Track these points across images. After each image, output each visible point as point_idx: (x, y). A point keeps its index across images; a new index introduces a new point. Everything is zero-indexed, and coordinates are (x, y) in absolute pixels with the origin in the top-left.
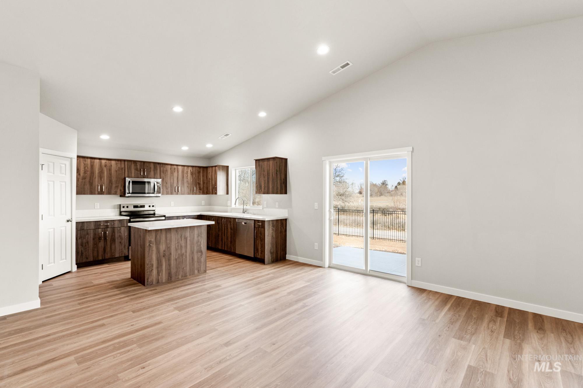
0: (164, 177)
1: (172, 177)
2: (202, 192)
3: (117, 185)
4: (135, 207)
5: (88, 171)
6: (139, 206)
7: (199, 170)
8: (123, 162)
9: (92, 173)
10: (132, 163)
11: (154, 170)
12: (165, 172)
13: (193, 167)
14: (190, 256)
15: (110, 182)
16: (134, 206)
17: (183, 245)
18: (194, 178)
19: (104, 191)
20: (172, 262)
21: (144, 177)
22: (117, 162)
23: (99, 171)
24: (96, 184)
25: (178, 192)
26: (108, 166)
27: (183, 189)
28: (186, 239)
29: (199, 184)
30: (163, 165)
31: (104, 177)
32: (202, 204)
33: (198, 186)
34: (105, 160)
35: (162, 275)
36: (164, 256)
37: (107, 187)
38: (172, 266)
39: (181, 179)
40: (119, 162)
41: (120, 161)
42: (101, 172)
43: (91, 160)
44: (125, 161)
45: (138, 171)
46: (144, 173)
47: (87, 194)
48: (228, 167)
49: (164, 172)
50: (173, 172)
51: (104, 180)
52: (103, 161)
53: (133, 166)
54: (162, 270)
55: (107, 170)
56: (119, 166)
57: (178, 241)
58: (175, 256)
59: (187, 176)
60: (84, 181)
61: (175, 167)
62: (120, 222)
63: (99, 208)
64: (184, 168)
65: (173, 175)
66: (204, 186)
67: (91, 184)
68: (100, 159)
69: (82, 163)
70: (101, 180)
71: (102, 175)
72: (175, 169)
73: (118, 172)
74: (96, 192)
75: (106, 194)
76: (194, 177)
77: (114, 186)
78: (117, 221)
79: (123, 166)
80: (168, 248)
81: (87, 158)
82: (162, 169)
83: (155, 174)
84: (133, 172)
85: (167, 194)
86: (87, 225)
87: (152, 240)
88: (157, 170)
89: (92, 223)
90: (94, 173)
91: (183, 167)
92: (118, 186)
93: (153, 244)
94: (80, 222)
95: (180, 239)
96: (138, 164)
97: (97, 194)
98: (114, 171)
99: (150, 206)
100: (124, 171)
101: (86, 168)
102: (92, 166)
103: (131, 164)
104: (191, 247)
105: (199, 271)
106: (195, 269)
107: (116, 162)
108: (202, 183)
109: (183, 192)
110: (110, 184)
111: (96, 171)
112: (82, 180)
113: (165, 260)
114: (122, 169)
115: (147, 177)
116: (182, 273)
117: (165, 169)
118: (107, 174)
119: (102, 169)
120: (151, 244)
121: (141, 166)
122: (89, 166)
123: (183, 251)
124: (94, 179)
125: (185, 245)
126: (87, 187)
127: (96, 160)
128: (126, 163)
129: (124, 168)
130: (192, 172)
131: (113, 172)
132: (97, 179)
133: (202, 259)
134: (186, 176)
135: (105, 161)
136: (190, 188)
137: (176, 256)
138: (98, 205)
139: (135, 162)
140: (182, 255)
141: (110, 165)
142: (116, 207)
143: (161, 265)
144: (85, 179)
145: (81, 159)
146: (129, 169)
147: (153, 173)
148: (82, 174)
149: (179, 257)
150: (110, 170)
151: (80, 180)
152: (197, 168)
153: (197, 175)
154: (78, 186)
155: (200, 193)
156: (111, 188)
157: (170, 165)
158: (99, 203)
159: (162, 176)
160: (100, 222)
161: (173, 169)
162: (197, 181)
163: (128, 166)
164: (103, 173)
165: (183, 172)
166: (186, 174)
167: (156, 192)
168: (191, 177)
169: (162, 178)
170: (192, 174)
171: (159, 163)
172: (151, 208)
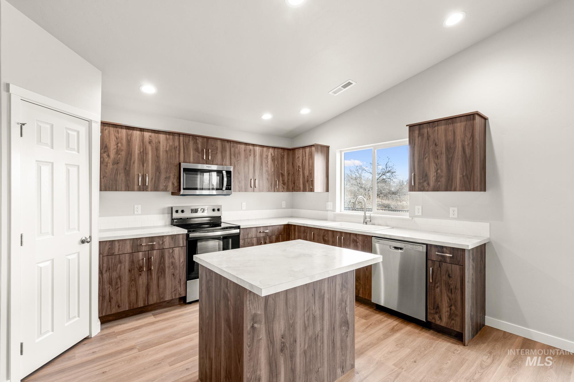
0: (236, 164)
1: (247, 164)
2: (286, 187)
3: (168, 175)
4: (193, 210)
5: (122, 150)
7: (283, 153)
8: (177, 137)
9: (129, 153)
10: (191, 139)
11: (222, 152)
13: (274, 148)
15: (158, 169)
16: (191, 209)
17: (318, 313)
19: (147, 185)
21: (208, 163)
22: (168, 136)
23: (140, 151)
24: (136, 173)
25: (255, 188)
26: (154, 143)
27: (261, 183)
28: (322, 298)
29: (283, 175)
30: (235, 145)
31: (148, 161)
32: (283, 207)
33: (281, 178)
34: (149, 132)
37: (152, 179)
38: (298, 370)
39: (259, 167)
40: (171, 137)
41: (173, 135)
42: (143, 153)
43: (127, 130)
44: (179, 134)
45: (199, 153)
46: (207, 155)
47: (121, 190)
48: (328, 147)
49: (236, 155)
50: (247, 156)
51: (147, 166)
52: (147, 134)
53: (191, 143)
55: (152, 149)
56: (171, 142)
58: (302, 346)
59: (266, 162)
60: (115, 166)
61: (251, 147)
62: (172, 239)
63: (140, 213)
64: (263, 150)
65: (248, 161)
66: (288, 179)
67: (127, 172)
68: (142, 130)
69: (113, 135)
70: (143, 166)
71: (144, 158)
72: (250, 150)
73: (169, 154)
74: (136, 187)
75: (151, 191)
76: (276, 165)
77: (163, 176)
78: (167, 238)
79: (177, 144)
80: (291, 326)
81: (122, 128)
82: (232, 149)
83: (223, 158)
84: (192, 153)
85: (240, 191)
86: (119, 246)
87: (259, 312)
88: (226, 151)
89: (128, 242)
90: (131, 154)
91: (262, 148)
92: (170, 177)
94: (107, 241)
96: (200, 141)
97: (137, 191)
98: (163, 152)
99: (214, 210)
100: (178, 152)
101: (119, 145)
102: (129, 142)
103: (189, 140)
104: (331, 316)
105: (343, 368)
106: (338, 366)
107: (166, 137)
108: (286, 174)
109: (261, 188)
110: (158, 173)
111: (135, 151)
112: (113, 164)
113: (284, 362)
114: (175, 148)
115: (211, 163)
117: (236, 150)
118: (152, 156)
119: (144, 147)
120: (256, 323)
121: (203, 143)
122: (124, 141)
123: (318, 328)
124: (132, 164)
125: (321, 314)
126: (121, 177)
127: (135, 132)
128: (181, 138)
129: (178, 148)
130: (273, 157)
131: (161, 153)
132: (136, 165)
133: (348, 339)
135: (150, 134)
136: (270, 181)
137: (305, 344)
138: (139, 208)
139: (194, 137)
140: (316, 339)
141: (157, 141)
142: (166, 211)
144: (118, 163)
145: (112, 129)
146: (185, 150)
147: (221, 157)
148: (112, 155)
149: (311, 344)
150: (157, 149)
151: (110, 166)
152: (279, 150)
153: (280, 161)
154: (107, 175)
155: (284, 189)
156: (159, 181)
157: (244, 145)
158: (140, 206)
159: (233, 162)
160: (141, 239)
161: (248, 150)
162: (280, 171)
163: (185, 143)
164: (147, 154)
165: (261, 156)
166: (265, 160)
167: (224, 188)
168: (272, 165)
169: (233, 165)
170: (274, 159)
171: (228, 141)
172: (216, 213)
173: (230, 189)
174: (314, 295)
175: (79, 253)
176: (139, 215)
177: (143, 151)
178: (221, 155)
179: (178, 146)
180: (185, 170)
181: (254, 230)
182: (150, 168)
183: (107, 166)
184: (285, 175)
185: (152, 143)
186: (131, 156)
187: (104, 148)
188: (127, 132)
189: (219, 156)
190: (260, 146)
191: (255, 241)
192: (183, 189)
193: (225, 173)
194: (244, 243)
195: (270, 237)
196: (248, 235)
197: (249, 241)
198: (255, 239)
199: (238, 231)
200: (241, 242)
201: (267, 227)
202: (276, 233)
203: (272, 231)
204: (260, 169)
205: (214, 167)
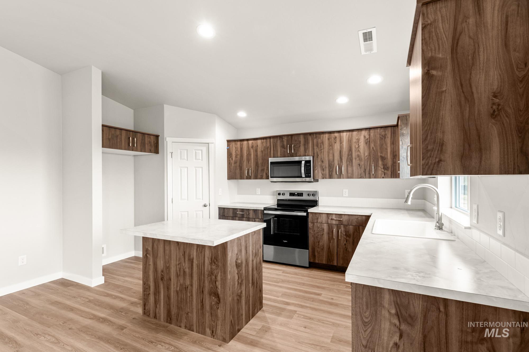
0: (319, 153)
1: (331, 152)
2: (389, 172)
3: (263, 168)
4: (292, 194)
5: (238, 155)
6: (295, 194)
7: (383, 133)
8: (269, 140)
9: (242, 156)
10: (278, 139)
11: (305, 145)
12: (320, 145)
13: (369, 129)
14: (197, 295)
15: (257, 164)
16: (290, 193)
17: (187, 270)
18: (371, 149)
19: (250, 175)
20: (172, 294)
21: (292, 155)
22: (263, 140)
23: (247, 153)
24: (245, 168)
25: (341, 175)
26: (255, 147)
27: (350, 169)
28: (191, 261)
29: (383, 159)
30: (318, 136)
31: (251, 160)
34: (251, 140)
36: (162, 279)
37: (253, 171)
38: (172, 300)
39: (347, 153)
40: (265, 140)
41: (266, 139)
42: (249, 155)
43: (241, 142)
44: (270, 138)
45: (285, 149)
46: (290, 149)
47: (238, 179)
50: (332, 145)
51: (251, 163)
52: (250, 142)
53: (279, 142)
55: (253, 151)
56: (265, 144)
57: (179, 260)
58: (175, 287)
61: (336, 135)
64: (352, 135)
65: (333, 149)
67: (241, 168)
68: (248, 140)
69: (234, 147)
70: (249, 163)
71: (249, 157)
72: (336, 137)
73: (264, 153)
74: (245, 177)
75: (253, 179)
76: (373, 148)
77: (260, 169)
78: (252, 211)
79: (268, 145)
80: (168, 268)
81: (238, 142)
82: (315, 141)
83: (305, 150)
84: (279, 150)
85: (323, 178)
86: (227, 211)
87: (149, 249)
88: (308, 143)
89: (231, 210)
91: (350, 133)
92: (264, 169)
93: (150, 256)
94: (222, 208)
96: (285, 139)
97: (246, 179)
98: (260, 152)
100: (269, 150)
101: (237, 152)
102: (241, 149)
103: (277, 140)
104: (199, 280)
105: (213, 333)
109: (349, 175)
110: (257, 167)
111: (244, 154)
112: (234, 164)
114: (267, 148)
115: (295, 155)
116: (185, 320)
117: (320, 141)
118: (254, 156)
119: (249, 151)
121: (287, 141)
122: (239, 149)
124: (243, 162)
125: (190, 273)
126: (238, 171)
127: (244, 142)
128: (272, 140)
129: (269, 147)
130: (367, 139)
131: (259, 154)
132: (245, 163)
133: (220, 312)
134: (355, 147)
135: (252, 141)
136: (363, 167)
138: (258, 191)
139: (281, 137)
140: (186, 288)
141: (256, 145)
143: (159, 293)
144: (236, 163)
145: (233, 143)
146: (275, 148)
147: (304, 149)
148: (234, 159)
149: (182, 290)
150: (256, 151)
151: (233, 165)
152: (377, 130)
153: (379, 143)
154: (231, 170)
155: (386, 175)
156: (257, 172)
157: (328, 134)
158: (260, 189)
159: (316, 152)
160: (237, 209)
161: (332, 138)
162: (379, 154)
163: (274, 143)
164: (250, 155)
165: (350, 141)
166: (355, 144)
167: (303, 176)
168: (366, 149)
169: (316, 154)
170: (368, 142)
171: (311, 134)
172: (311, 198)
173: (310, 177)
175: (202, 211)
176: (259, 195)
177: (248, 154)
178: (303, 147)
179: (270, 146)
180: (271, 163)
181: (324, 216)
182: (252, 164)
183: (231, 165)
185: (253, 147)
186: (243, 157)
187: (229, 154)
188: (240, 143)
189: (302, 148)
190: (348, 131)
191: (325, 227)
192: (271, 177)
193: (303, 162)
194: (313, 226)
195: (345, 226)
196: (317, 219)
197: (319, 225)
198: (325, 224)
199: (305, 214)
200: (310, 225)
201: (341, 215)
202: (355, 223)
203: (349, 220)
204: (348, 155)
205: (297, 159)
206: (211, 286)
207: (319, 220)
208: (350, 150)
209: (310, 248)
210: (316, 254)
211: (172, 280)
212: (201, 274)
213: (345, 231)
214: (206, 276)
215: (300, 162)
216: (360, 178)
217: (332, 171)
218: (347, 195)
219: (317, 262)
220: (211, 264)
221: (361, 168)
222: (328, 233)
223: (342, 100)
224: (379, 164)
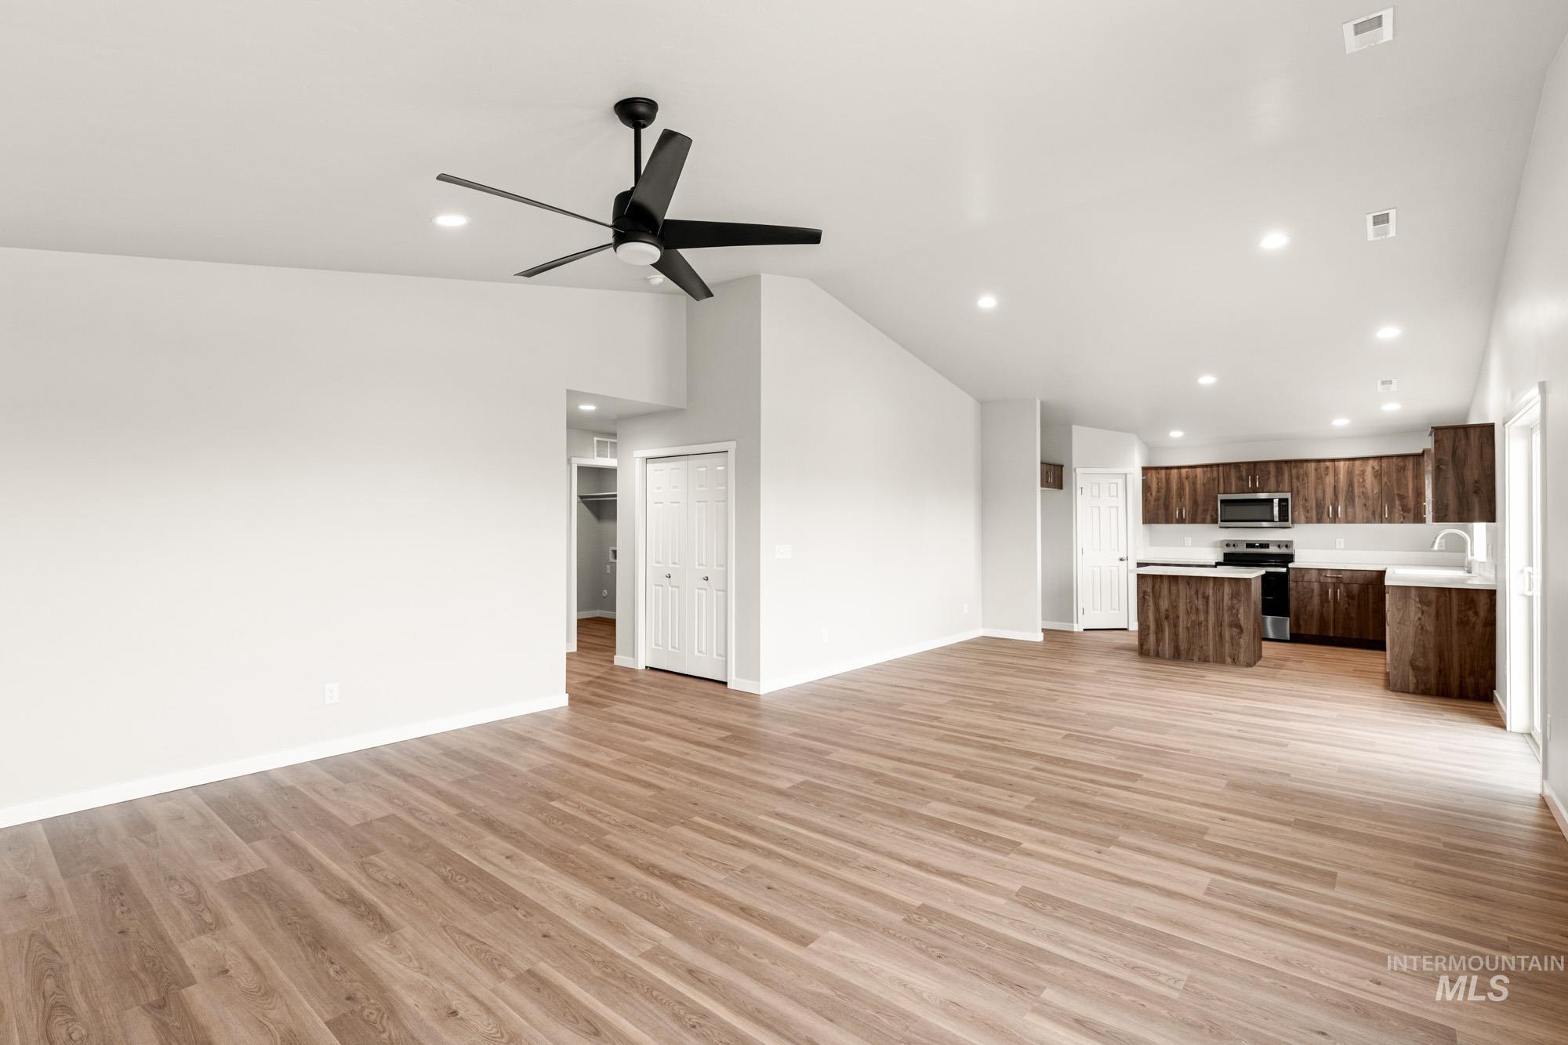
0: (1300, 488)
1: (1320, 487)
2: (1411, 516)
3: (1206, 507)
4: (1250, 545)
5: (1161, 488)
6: (1256, 544)
7: (1401, 464)
8: (1215, 469)
9: (1168, 490)
10: (1232, 467)
11: (1277, 477)
12: (1302, 478)
13: (1380, 458)
14: (1214, 628)
15: (1195, 503)
16: (1247, 544)
17: (1201, 607)
18: (1383, 483)
19: (1184, 517)
20: (1181, 630)
21: (1255, 491)
22: (1206, 469)
23: (1178, 486)
24: (1174, 508)
25: (1338, 519)
26: (1191, 477)
27: (1350, 510)
28: (1206, 598)
29: (1402, 497)
30: (1298, 464)
31: (1185, 495)
33: (1397, 503)
34: (1186, 468)
35: (1164, 645)
36: (1166, 618)
37: (1189, 512)
38: (1181, 637)
39: (1345, 489)
40: (1209, 469)
41: (1211, 467)
42: (1181, 488)
44: (1218, 465)
45: (1243, 481)
46: (1254, 482)
47: (1162, 523)
50: (1321, 477)
51: (1185, 500)
52: (1184, 471)
53: (1233, 473)
54: (1163, 638)
55: (1189, 484)
56: (1209, 475)
57: (1190, 598)
58: (1185, 623)
59: (1361, 480)
60: (1157, 503)
61: (1328, 464)
64: (1353, 465)
65: (1322, 483)
67: (1167, 507)
68: (1179, 468)
69: (1154, 477)
70: (1181, 500)
71: (1182, 492)
72: (1327, 468)
73: (1207, 486)
74: (1174, 520)
76: (1386, 483)
77: (1201, 509)
79: (1215, 475)
80: (1175, 607)
81: (1161, 470)
82: (1294, 471)
83: (1278, 484)
84: (1234, 483)
85: (1307, 523)
87: (1148, 590)
88: (1283, 474)
90: (1170, 490)
91: (1351, 462)
92: (1209, 509)
93: (1149, 596)
95: (1195, 597)
96: (1243, 469)
97: (1175, 523)
98: (1200, 485)
99: (1279, 546)
100: (1216, 483)
101: (1159, 484)
102: (1168, 480)
103: (1230, 469)
104: (1217, 615)
105: (1234, 660)
106: (1226, 655)
107: (1204, 470)
109: (1350, 519)
110: (1195, 506)
111: (1173, 488)
112: (1155, 502)
114: (1214, 480)
115: (1262, 491)
116: (1198, 653)
117: (1301, 471)
118: (1189, 490)
119: (1182, 483)
120: (1145, 595)
121: (1247, 470)
122: (1164, 481)
123: (1202, 618)
124: (1171, 499)
125: (1205, 608)
126: (1162, 512)
127: (1173, 470)
128: (1221, 469)
130: (1377, 471)
131: (1198, 486)
132: (1174, 500)
133: (1241, 640)
134: (1359, 482)
135: (1187, 470)
136: (1371, 507)
137: (1187, 623)
138: (1188, 540)
139: (1237, 465)
140: (1200, 624)
141: (1194, 475)
142: (1219, 544)
143: (1162, 631)
144: (1157, 499)
145: (1153, 472)
146: (1226, 480)
147: (1275, 482)
148: (1153, 494)
149: (1193, 625)
150: (1194, 483)
151: (1152, 503)
152: (1393, 459)
153: (1395, 476)
154: (1150, 510)
156: (1196, 514)
157: (1315, 462)
158: (1190, 538)
159: (1297, 487)
161: (1322, 468)
162: (1396, 491)
163: (1224, 473)
164: (1184, 489)
165: (1350, 473)
166: (1358, 477)
167: (1276, 519)
168: (1376, 483)
169: (1295, 490)
170: (1378, 475)
171: (1287, 462)
172: (1283, 551)
173: (1287, 521)
174: (1197, 593)
175: (1118, 567)
176: (1189, 546)
178: (1274, 480)
179: (1217, 477)
180: (1222, 501)
181: (1314, 572)
182: (1188, 502)
183: (1149, 504)
184: (1408, 497)
185: (1189, 478)
186: (1170, 492)
187: (1146, 487)
188: (1167, 472)
189: (1272, 482)
190: (1348, 460)
191: (1316, 586)
192: (1222, 521)
193: (1276, 501)
194: (1297, 586)
195: (1346, 585)
196: (1303, 577)
197: (1305, 584)
198: (1315, 584)
199: (1284, 570)
200: (1292, 584)
201: (1339, 571)
202: (1361, 581)
203: (1352, 578)
204: (1348, 491)
205: (1263, 496)
206: (1232, 619)
207: (1306, 578)
208: (1351, 485)
209: (1291, 616)
210: (1301, 622)
211: (1181, 618)
212: (1219, 608)
213: (1347, 593)
214: (1225, 611)
215: (1271, 501)
216: (1367, 523)
217: (1322, 513)
218: (1342, 547)
219: (1303, 632)
220: (1232, 599)
221: (1367, 509)
222: (1321, 595)
223: (1340, 422)
224: (1395, 504)
